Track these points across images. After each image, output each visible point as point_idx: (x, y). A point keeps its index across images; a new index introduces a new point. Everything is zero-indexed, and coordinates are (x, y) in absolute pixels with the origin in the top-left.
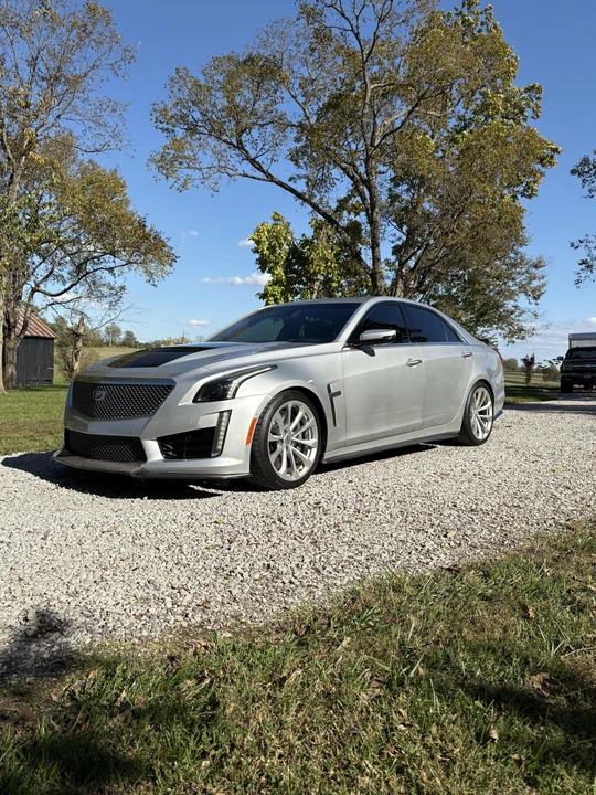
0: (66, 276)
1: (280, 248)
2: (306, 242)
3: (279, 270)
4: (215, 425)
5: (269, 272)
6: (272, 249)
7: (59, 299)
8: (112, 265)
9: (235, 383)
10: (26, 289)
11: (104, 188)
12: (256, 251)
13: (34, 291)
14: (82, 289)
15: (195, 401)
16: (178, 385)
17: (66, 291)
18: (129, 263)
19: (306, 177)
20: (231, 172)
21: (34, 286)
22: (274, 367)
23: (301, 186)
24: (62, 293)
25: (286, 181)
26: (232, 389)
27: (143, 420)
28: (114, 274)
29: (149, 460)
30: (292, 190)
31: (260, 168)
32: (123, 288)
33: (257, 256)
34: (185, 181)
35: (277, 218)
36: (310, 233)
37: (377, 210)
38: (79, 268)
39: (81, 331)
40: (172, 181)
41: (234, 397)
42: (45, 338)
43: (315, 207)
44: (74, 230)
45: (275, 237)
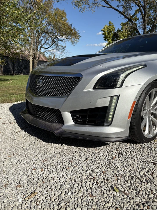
0: (50, 43)
1: (111, 33)
2: (119, 31)
3: (110, 40)
4: (107, 105)
5: (107, 40)
6: (108, 33)
7: (48, 50)
8: (62, 39)
9: (122, 76)
10: (39, 47)
11: (60, 15)
12: (103, 34)
13: (41, 47)
14: (54, 47)
15: (94, 88)
16: (84, 78)
17: (49, 47)
18: (67, 38)
19: (122, 5)
20: (98, 5)
21: (41, 46)
22: (145, 66)
23: (121, 9)
24: (48, 48)
25: (116, 8)
26: (120, 81)
27: (62, 99)
28: (63, 42)
29: (66, 125)
30: (118, 11)
31: (108, 4)
32: (65, 47)
33: (104, 36)
34: (84, 9)
35: (110, 23)
36: (120, 28)
37: (146, 16)
38: (53, 40)
39: (54, 59)
40: (80, 8)
41: (121, 86)
42: (45, 61)
43: (125, 16)
44: (52, 29)
45: (110, 29)
